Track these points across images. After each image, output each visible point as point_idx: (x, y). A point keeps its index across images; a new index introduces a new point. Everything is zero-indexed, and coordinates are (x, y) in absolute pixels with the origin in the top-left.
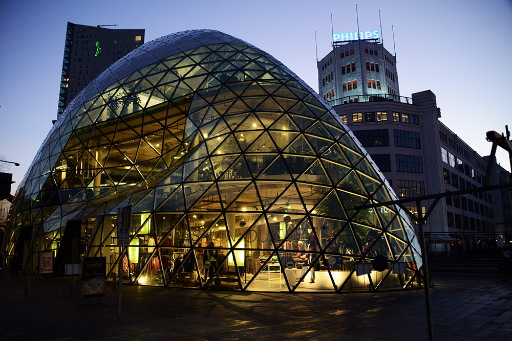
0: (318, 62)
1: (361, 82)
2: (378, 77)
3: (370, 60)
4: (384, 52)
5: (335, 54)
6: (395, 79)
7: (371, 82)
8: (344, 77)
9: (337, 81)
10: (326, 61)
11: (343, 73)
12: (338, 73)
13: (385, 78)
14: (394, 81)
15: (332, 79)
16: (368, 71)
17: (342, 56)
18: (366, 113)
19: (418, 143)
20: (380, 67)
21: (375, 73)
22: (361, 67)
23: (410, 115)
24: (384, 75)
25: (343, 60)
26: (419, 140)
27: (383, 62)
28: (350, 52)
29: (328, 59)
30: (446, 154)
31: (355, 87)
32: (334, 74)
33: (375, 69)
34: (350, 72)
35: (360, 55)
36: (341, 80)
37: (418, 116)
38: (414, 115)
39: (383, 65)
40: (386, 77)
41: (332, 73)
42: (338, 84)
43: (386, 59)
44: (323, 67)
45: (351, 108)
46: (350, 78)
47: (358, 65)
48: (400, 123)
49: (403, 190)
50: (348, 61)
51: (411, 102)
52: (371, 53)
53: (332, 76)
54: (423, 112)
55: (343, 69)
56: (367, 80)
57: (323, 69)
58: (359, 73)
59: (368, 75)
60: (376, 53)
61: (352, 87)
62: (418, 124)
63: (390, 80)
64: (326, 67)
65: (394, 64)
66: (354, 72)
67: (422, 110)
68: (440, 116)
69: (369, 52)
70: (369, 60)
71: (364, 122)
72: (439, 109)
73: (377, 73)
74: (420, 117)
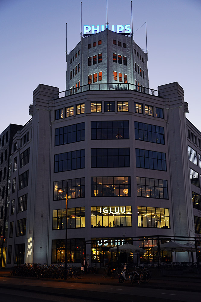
0: (67, 55)
1: (107, 74)
2: (125, 70)
3: (118, 52)
4: (133, 46)
5: (82, 44)
6: (145, 76)
7: (118, 75)
8: (90, 68)
9: (82, 72)
10: (74, 54)
11: (90, 64)
12: (84, 65)
13: (132, 72)
14: (144, 78)
15: (79, 71)
16: (115, 63)
17: (89, 46)
18: (106, 103)
19: (162, 139)
20: (128, 60)
21: (122, 65)
22: (108, 57)
23: (155, 107)
24: (132, 69)
25: (90, 51)
26: (163, 135)
27: (132, 56)
28: (97, 43)
29: (76, 51)
30: (196, 155)
31: (100, 79)
32: (80, 65)
33: (123, 61)
34: (96, 63)
35: (107, 45)
36: (87, 71)
37: (163, 109)
38: (159, 108)
39: (132, 59)
40: (134, 72)
41: (79, 65)
42: (84, 76)
43: (135, 53)
44: (71, 60)
45: (89, 96)
46: (96, 70)
47: (104, 56)
48: (142, 115)
49: (148, 190)
50: (95, 52)
51: (156, 94)
52: (120, 44)
53: (79, 68)
54: (169, 105)
55: (90, 60)
56: (112, 72)
57: (71, 62)
58: (105, 64)
59: (115, 67)
60: (125, 46)
61: (98, 79)
62: (163, 118)
63: (139, 75)
64: (74, 60)
65: (144, 60)
66: (100, 63)
67: (167, 103)
68: (188, 112)
69: (117, 43)
70: (116, 52)
71: (103, 112)
72: (186, 104)
73: (125, 66)
74: (165, 111)
